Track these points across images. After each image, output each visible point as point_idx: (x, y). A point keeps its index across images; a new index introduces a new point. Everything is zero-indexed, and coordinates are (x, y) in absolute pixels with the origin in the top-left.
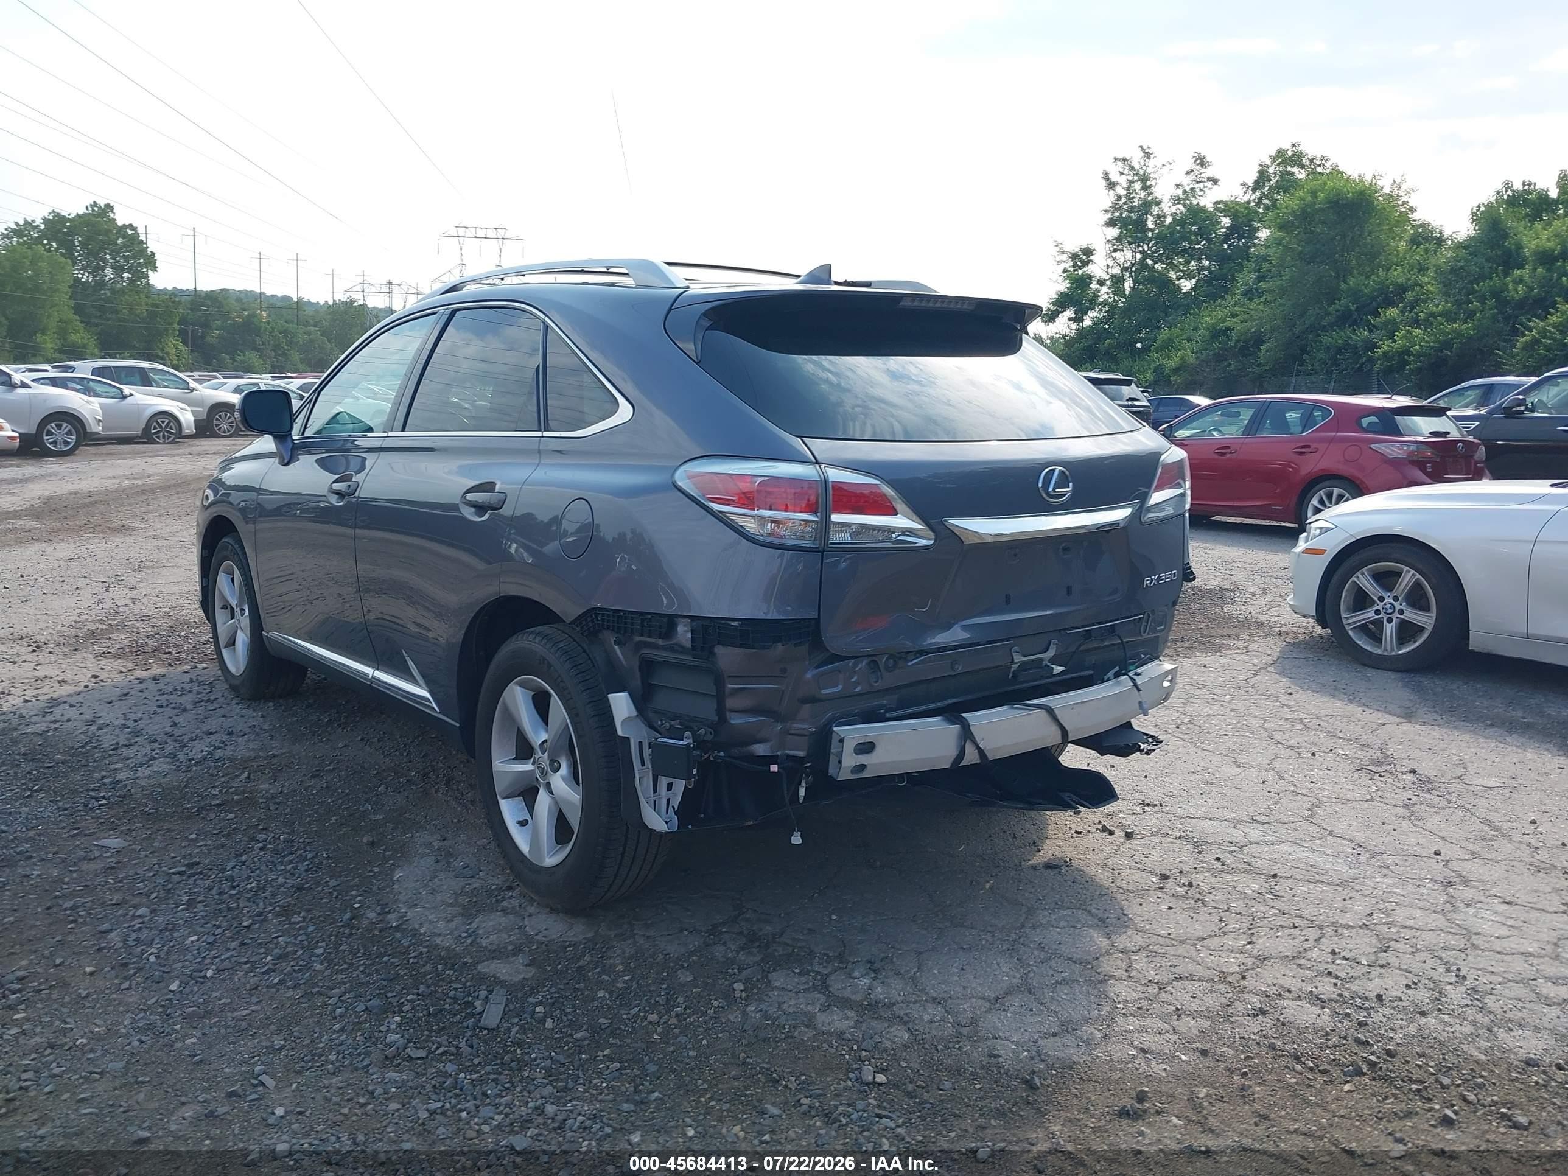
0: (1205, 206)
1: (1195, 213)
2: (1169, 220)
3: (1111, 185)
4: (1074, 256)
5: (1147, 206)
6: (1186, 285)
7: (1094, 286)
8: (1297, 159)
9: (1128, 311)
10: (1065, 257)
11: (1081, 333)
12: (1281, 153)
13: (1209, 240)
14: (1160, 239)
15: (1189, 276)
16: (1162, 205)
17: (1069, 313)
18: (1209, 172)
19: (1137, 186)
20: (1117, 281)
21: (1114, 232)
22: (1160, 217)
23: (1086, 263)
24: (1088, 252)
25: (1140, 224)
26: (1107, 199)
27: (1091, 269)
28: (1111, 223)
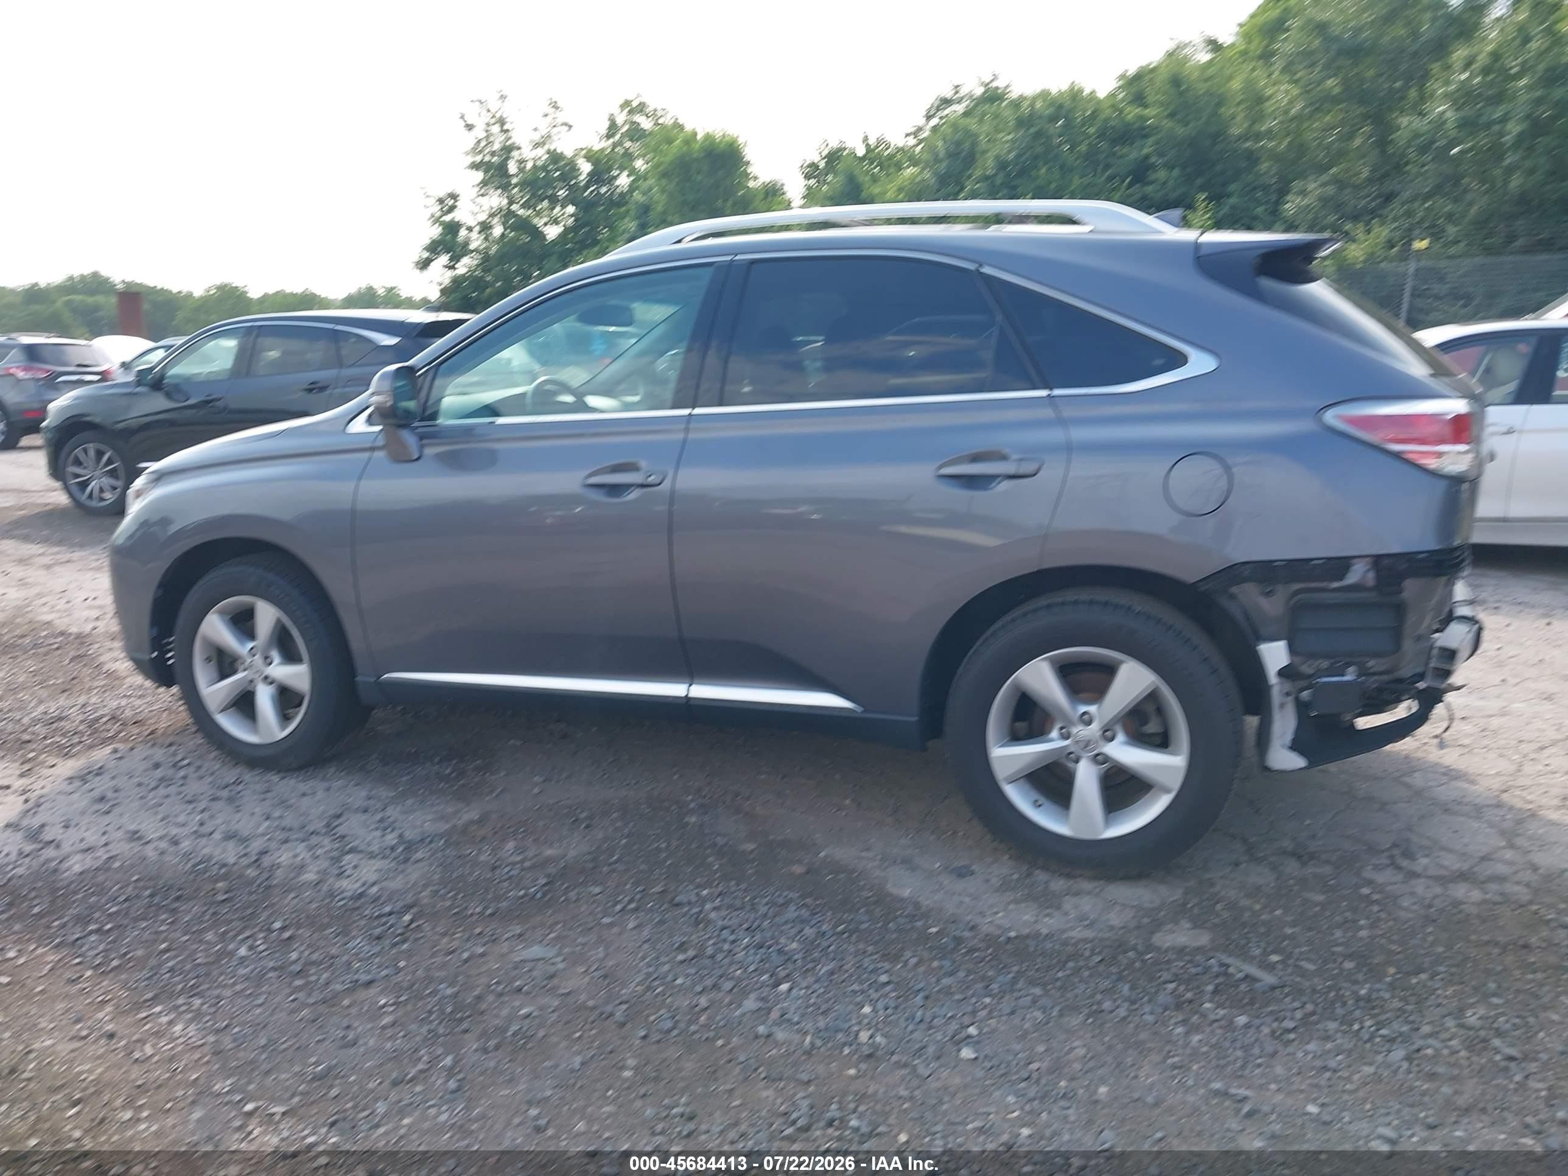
0: (562, 153)
1: (555, 157)
2: (529, 165)
3: (470, 127)
4: (441, 201)
5: (508, 150)
6: (552, 232)
7: (463, 233)
8: (641, 108)
9: (502, 257)
10: (432, 201)
11: (457, 282)
12: (627, 103)
13: (571, 188)
14: (523, 184)
15: (556, 222)
16: (523, 151)
17: (444, 259)
18: (561, 117)
19: (496, 129)
20: (485, 227)
21: (479, 176)
22: (521, 162)
23: (452, 209)
24: (454, 196)
25: (502, 169)
26: (469, 140)
27: (457, 216)
28: (475, 166)
